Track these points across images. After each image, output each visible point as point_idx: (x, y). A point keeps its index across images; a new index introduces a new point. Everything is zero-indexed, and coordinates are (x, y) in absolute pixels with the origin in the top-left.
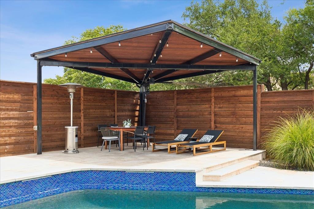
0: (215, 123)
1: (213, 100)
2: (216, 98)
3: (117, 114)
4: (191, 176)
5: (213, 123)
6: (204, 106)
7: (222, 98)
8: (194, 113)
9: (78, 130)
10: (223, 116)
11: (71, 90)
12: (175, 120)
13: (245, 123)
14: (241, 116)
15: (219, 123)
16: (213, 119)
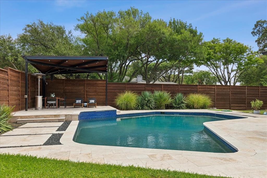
1: (85, 85)
2: (87, 84)
4: (115, 111)
5: (85, 95)
7: (90, 84)
10: (90, 92)
13: (101, 95)
14: (98, 92)
15: (89, 95)
16: (85, 93)
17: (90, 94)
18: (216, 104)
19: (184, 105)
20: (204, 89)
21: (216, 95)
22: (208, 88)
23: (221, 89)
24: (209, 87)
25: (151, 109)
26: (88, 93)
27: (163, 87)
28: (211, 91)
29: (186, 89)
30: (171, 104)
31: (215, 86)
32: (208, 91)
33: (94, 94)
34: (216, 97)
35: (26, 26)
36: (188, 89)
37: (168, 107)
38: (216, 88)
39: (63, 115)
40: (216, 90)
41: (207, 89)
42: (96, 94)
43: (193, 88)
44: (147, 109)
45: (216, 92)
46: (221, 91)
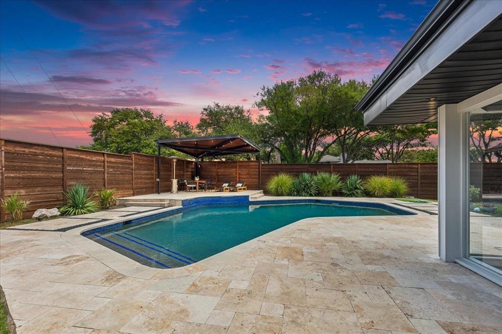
0: (239, 178)
1: (238, 167)
2: (240, 166)
3: (185, 173)
4: (248, 197)
5: (238, 178)
6: (232, 170)
7: (243, 166)
8: (227, 173)
9: (178, 182)
10: (243, 175)
11: (174, 160)
12: (216, 177)
13: (254, 178)
14: (252, 175)
15: (241, 178)
16: (238, 176)
17: (243, 176)
18: (421, 191)
19: (359, 191)
20: (398, 170)
21: (419, 178)
22: (406, 168)
23: (430, 168)
24: (407, 166)
25: (311, 195)
26: (241, 176)
27: (333, 168)
28: (411, 172)
29: (367, 170)
30: (341, 189)
31: (419, 165)
32: (407, 172)
33: (246, 176)
34: (419, 180)
35: (203, 110)
36: (370, 170)
37: (335, 194)
38: (421, 168)
39: (167, 199)
40: (419, 171)
41: (403, 170)
42: (249, 177)
43: (380, 168)
44: (305, 196)
45: (419, 173)
46: (430, 172)
